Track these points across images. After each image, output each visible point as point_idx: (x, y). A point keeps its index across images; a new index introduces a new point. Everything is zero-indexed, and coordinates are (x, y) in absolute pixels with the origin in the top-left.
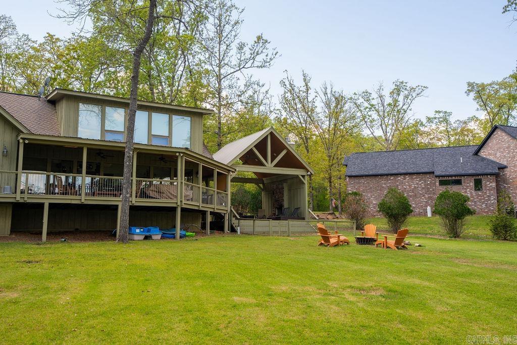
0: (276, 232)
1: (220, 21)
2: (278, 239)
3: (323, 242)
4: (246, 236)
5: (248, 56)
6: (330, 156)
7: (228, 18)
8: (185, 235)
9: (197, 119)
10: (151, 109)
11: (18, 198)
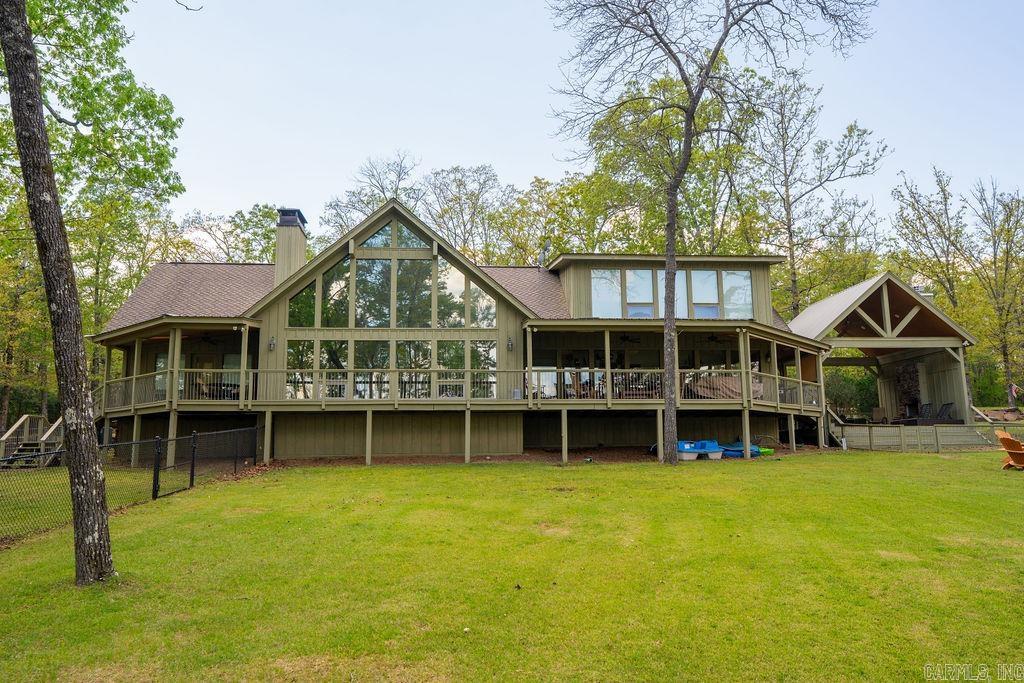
0: (914, 446)
1: (782, 115)
2: (919, 458)
3: (1012, 463)
4: (860, 452)
5: (833, 160)
6: (1000, 309)
7: (795, 107)
8: (759, 452)
9: (760, 273)
10: (689, 266)
11: (531, 404)
